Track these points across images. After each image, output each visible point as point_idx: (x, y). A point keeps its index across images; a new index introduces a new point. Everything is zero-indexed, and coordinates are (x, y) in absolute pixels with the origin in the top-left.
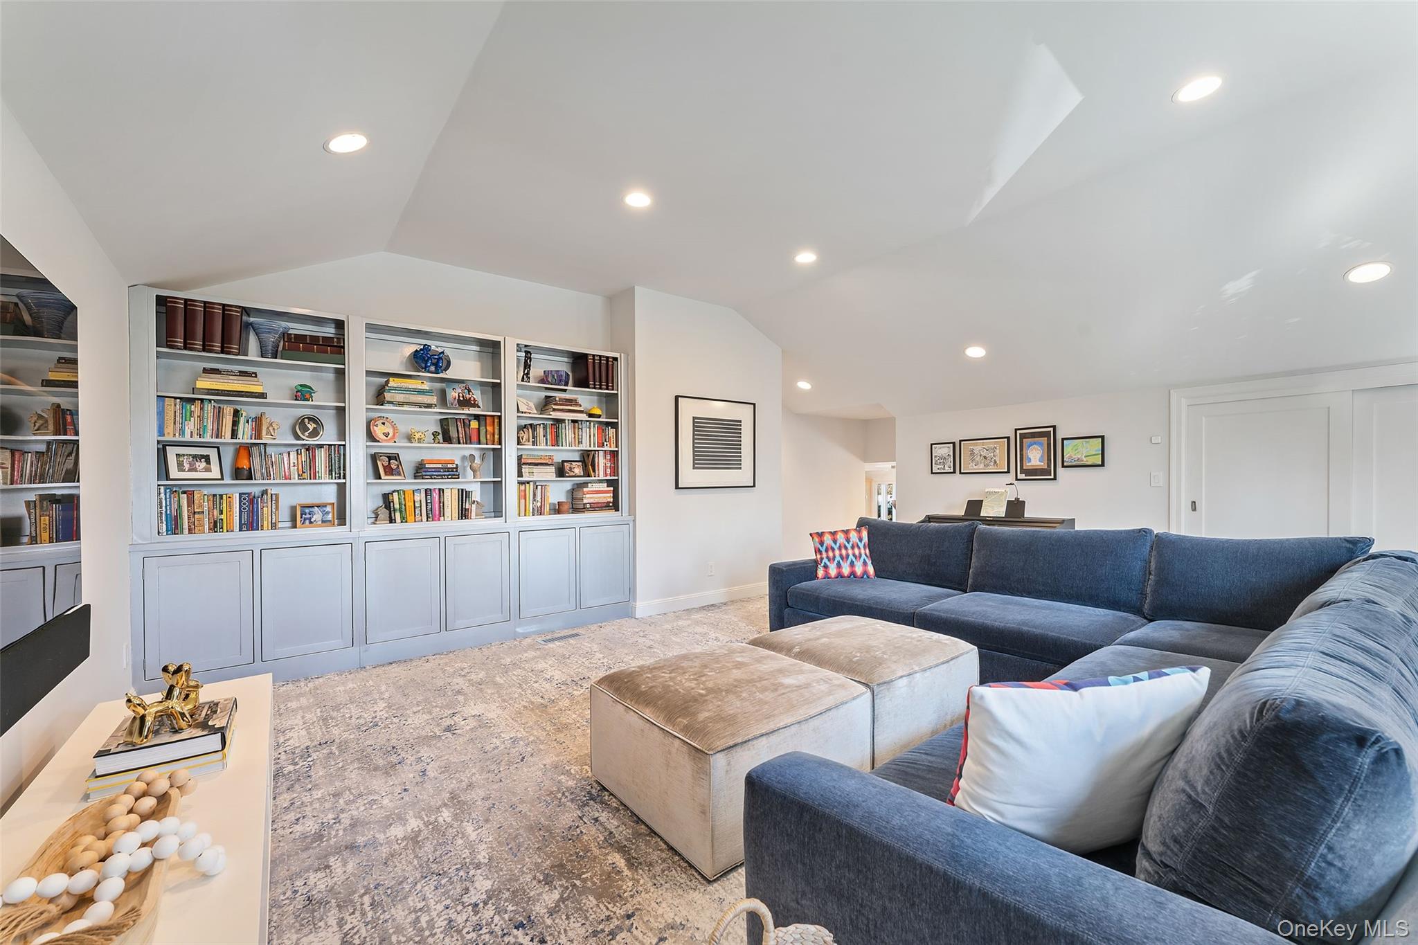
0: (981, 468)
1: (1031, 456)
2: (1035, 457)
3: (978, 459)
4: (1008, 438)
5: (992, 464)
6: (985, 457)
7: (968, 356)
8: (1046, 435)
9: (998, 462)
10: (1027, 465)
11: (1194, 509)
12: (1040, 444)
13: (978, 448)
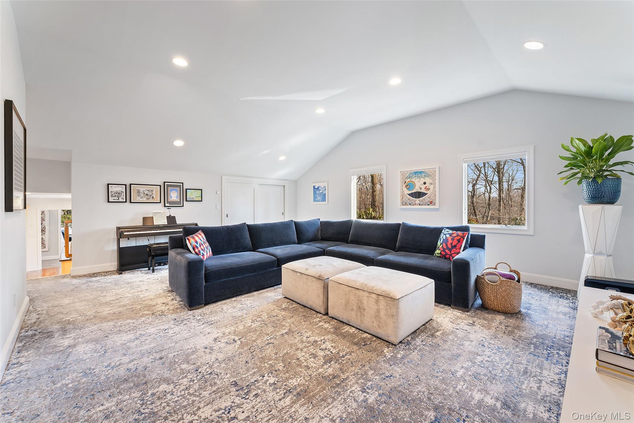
0: (144, 200)
1: (172, 195)
2: (174, 196)
3: (142, 195)
4: (160, 186)
5: (151, 198)
6: (147, 195)
7: (175, 145)
8: (179, 186)
9: (154, 197)
10: (170, 200)
11: (227, 217)
12: (177, 190)
13: (142, 189)
